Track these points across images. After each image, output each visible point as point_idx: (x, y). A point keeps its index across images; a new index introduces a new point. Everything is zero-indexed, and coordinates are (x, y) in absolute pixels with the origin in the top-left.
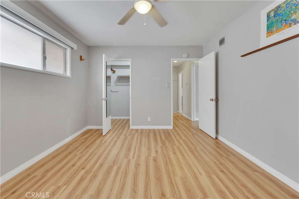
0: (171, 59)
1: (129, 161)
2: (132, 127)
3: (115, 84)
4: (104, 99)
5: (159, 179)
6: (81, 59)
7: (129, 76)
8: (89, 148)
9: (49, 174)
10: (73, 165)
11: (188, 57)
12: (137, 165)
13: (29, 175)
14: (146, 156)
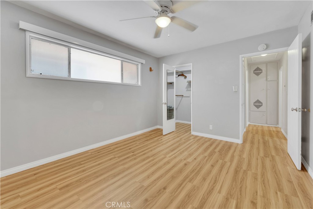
0: (240, 56)
1: (165, 157)
2: (193, 133)
3: (187, 89)
4: (164, 103)
5: (173, 178)
6: (151, 70)
7: (191, 81)
8: (147, 141)
9: (116, 150)
10: (130, 149)
11: (266, 49)
12: (168, 162)
13: (109, 147)
14: (182, 159)
